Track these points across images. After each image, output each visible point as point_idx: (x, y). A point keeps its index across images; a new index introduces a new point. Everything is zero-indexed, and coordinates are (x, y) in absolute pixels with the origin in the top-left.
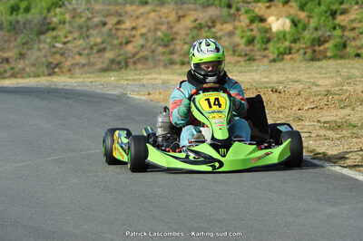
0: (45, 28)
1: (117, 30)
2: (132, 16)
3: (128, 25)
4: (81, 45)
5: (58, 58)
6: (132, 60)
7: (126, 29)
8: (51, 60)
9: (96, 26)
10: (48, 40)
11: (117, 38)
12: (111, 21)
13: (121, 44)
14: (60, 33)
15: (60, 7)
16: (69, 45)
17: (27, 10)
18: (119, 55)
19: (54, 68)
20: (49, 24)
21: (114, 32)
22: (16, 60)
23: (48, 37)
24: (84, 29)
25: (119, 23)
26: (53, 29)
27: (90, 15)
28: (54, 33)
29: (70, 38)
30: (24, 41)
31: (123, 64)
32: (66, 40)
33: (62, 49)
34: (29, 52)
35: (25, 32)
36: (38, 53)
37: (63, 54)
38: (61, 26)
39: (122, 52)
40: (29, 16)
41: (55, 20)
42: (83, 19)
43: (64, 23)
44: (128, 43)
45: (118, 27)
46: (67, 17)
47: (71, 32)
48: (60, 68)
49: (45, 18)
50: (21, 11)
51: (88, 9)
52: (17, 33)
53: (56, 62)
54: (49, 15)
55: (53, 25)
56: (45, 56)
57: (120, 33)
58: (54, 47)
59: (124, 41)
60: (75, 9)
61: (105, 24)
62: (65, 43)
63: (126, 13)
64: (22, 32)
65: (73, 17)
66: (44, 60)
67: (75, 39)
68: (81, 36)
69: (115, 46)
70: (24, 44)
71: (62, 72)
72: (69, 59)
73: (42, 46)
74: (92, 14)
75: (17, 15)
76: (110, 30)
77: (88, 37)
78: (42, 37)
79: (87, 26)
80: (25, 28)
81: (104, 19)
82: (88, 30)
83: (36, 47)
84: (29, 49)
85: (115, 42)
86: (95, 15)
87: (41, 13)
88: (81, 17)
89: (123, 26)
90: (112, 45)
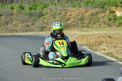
0: (41, 15)
1: (65, 15)
2: (70, 11)
3: (69, 14)
4: (53, 21)
5: (45, 25)
6: (70, 26)
7: (68, 15)
8: (43, 25)
9: (58, 14)
10: (42, 19)
11: (65, 18)
12: (63, 13)
13: (66, 20)
14: (46, 17)
15: (46, 8)
16: (49, 21)
17: (35, 9)
18: (66, 24)
19: (44, 28)
20: (42, 13)
21: (64, 16)
22: (31, 26)
23: (42, 18)
24: (54, 15)
25: (66, 13)
26: (44, 15)
27: (56, 11)
28: (44, 17)
29: (49, 18)
30: (34, 19)
31: (67, 27)
32: (48, 19)
33: (46, 22)
34: (36, 23)
35: (34, 16)
36: (38, 23)
37: (47, 24)
38: (46, 14)
39: (66, 23)
40: (36, 11)
41: (44, 12)
42: (54, 12)
43: (47, 13)
44: (69, 20)
45: (65, 14)
46: (49, 11)
47: (50, 16)
48: (46, 28)
49: (41, 12)
50: (33, 9)
51: (55, 9)
52: (32, 17)
53: (44, 26)
54: (42, 11)
55: (43, 14)
56: (41, 24)
57: (66, 17)
58: (44, 21)
59: (67, 19)
60: (51, 9)
61: (61, 14)
62: (47, 20)
63: (68, 10)
64: (33, 16)
65: (50, 11)
66: (40, 26)
67: (51, 19)
68: (53, 18)
69: (64, 21)
70: (34, 20)
71: (46, 30)
72: (49, 25)
73: (40, 21)
74: (57, 10)
75: (32, 10)
76: (63, 16)
77: (55, 18)
78: (40, 18)
79: (55, 14)
80: (34, 15)
81: (60, 12)
82: (55, 16)
83: (38, 21)
84: (35, 22)
85: (64, 20)
86: (58, 10)
87: (40, 10)
88: (53, 11)
89: (67, 14)
90: (63, 20)
